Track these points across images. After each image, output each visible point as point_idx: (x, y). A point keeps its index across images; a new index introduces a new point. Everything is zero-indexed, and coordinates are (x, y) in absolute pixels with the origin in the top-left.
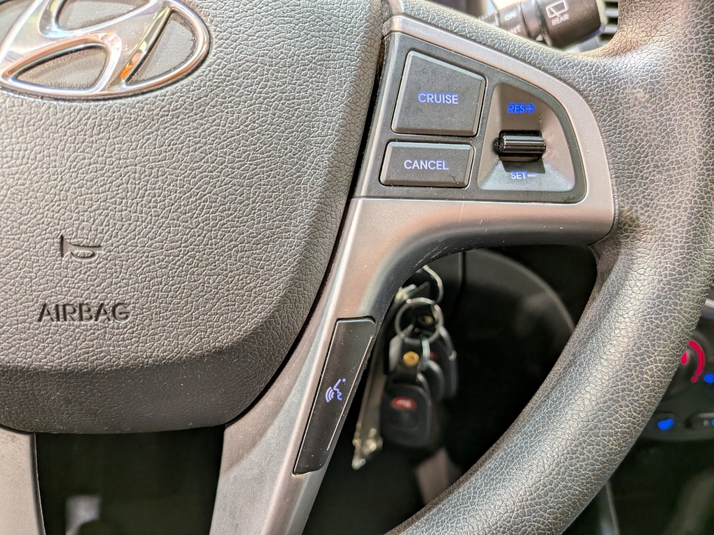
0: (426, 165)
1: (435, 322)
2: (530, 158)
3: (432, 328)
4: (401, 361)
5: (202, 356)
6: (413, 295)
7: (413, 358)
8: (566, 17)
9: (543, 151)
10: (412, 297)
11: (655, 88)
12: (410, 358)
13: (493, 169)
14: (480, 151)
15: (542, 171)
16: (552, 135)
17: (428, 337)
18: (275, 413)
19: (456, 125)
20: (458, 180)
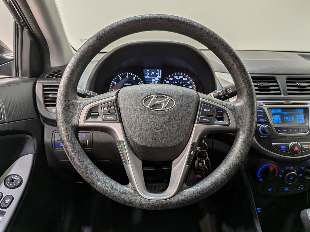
0: (205, 120)
1: (206, 156)
2: (222, 119)
3: (205, 157)
4: (198, 165)
5: (173, 146)
6: (201, 149)
7: (201, 164)
8: (231, 92)
9: (224, 118)
10: (200, 150)
11: (241, 108)
12: (200, 164)
13: (216, 121)
14: (213, 118)
15: (224, 121)
16: (225, 115)
17: (204, 159)
18: (182, 157)
19: (210, 114)
20: (210, 122)
